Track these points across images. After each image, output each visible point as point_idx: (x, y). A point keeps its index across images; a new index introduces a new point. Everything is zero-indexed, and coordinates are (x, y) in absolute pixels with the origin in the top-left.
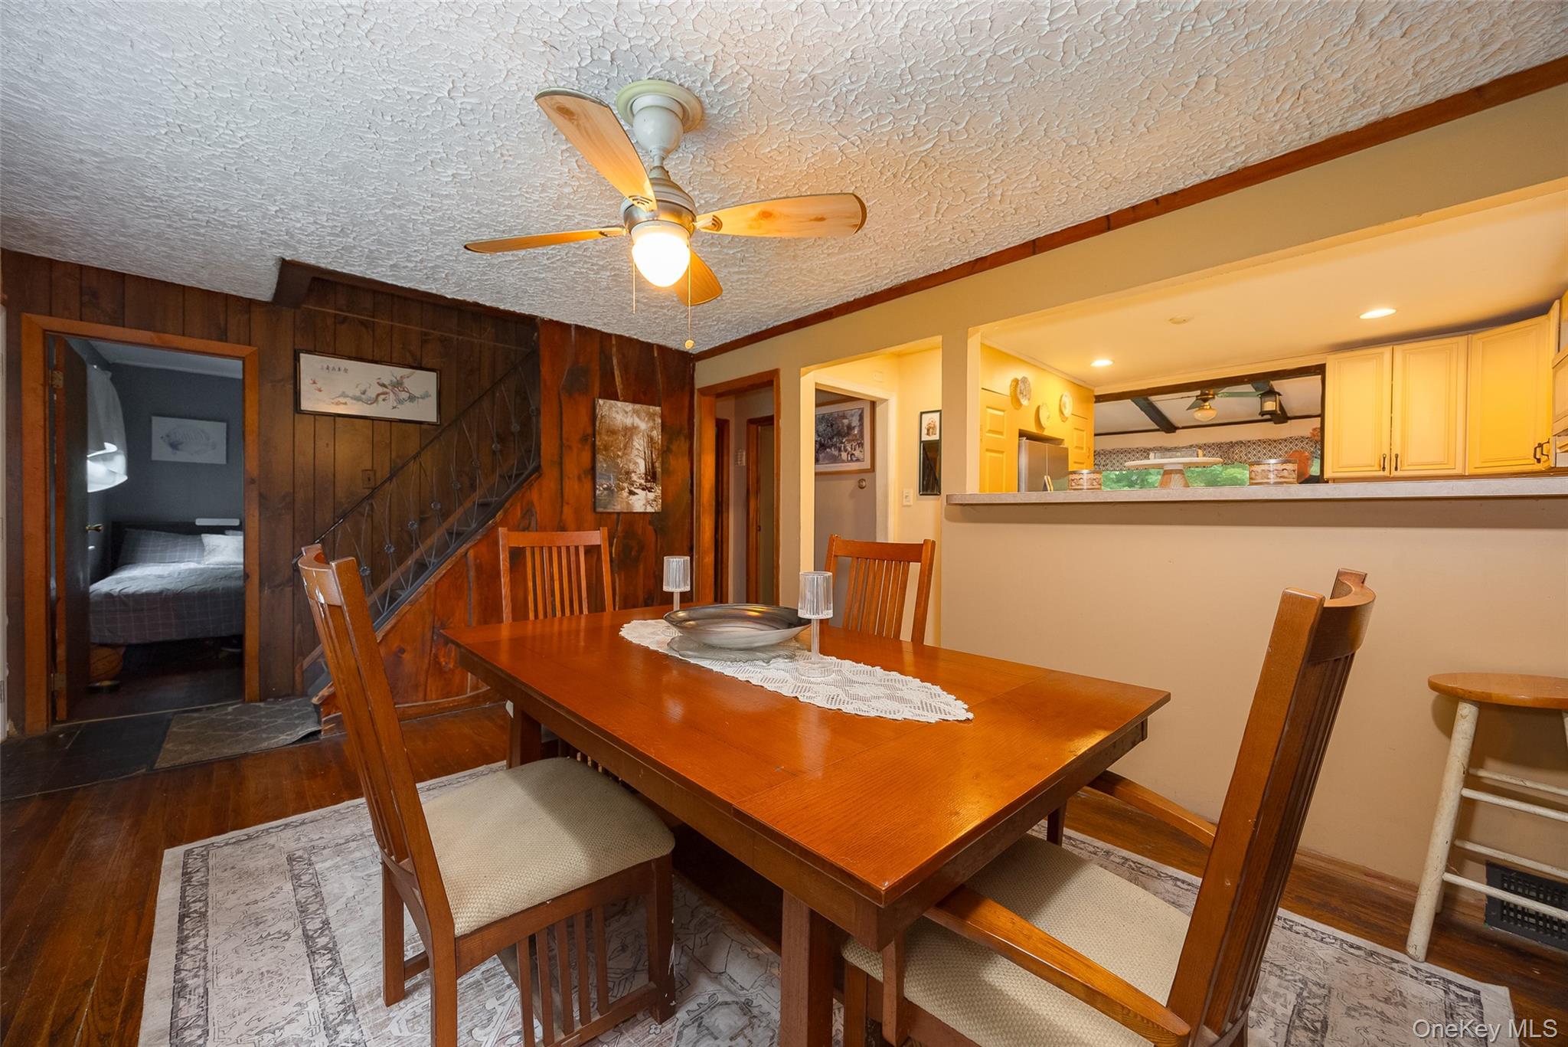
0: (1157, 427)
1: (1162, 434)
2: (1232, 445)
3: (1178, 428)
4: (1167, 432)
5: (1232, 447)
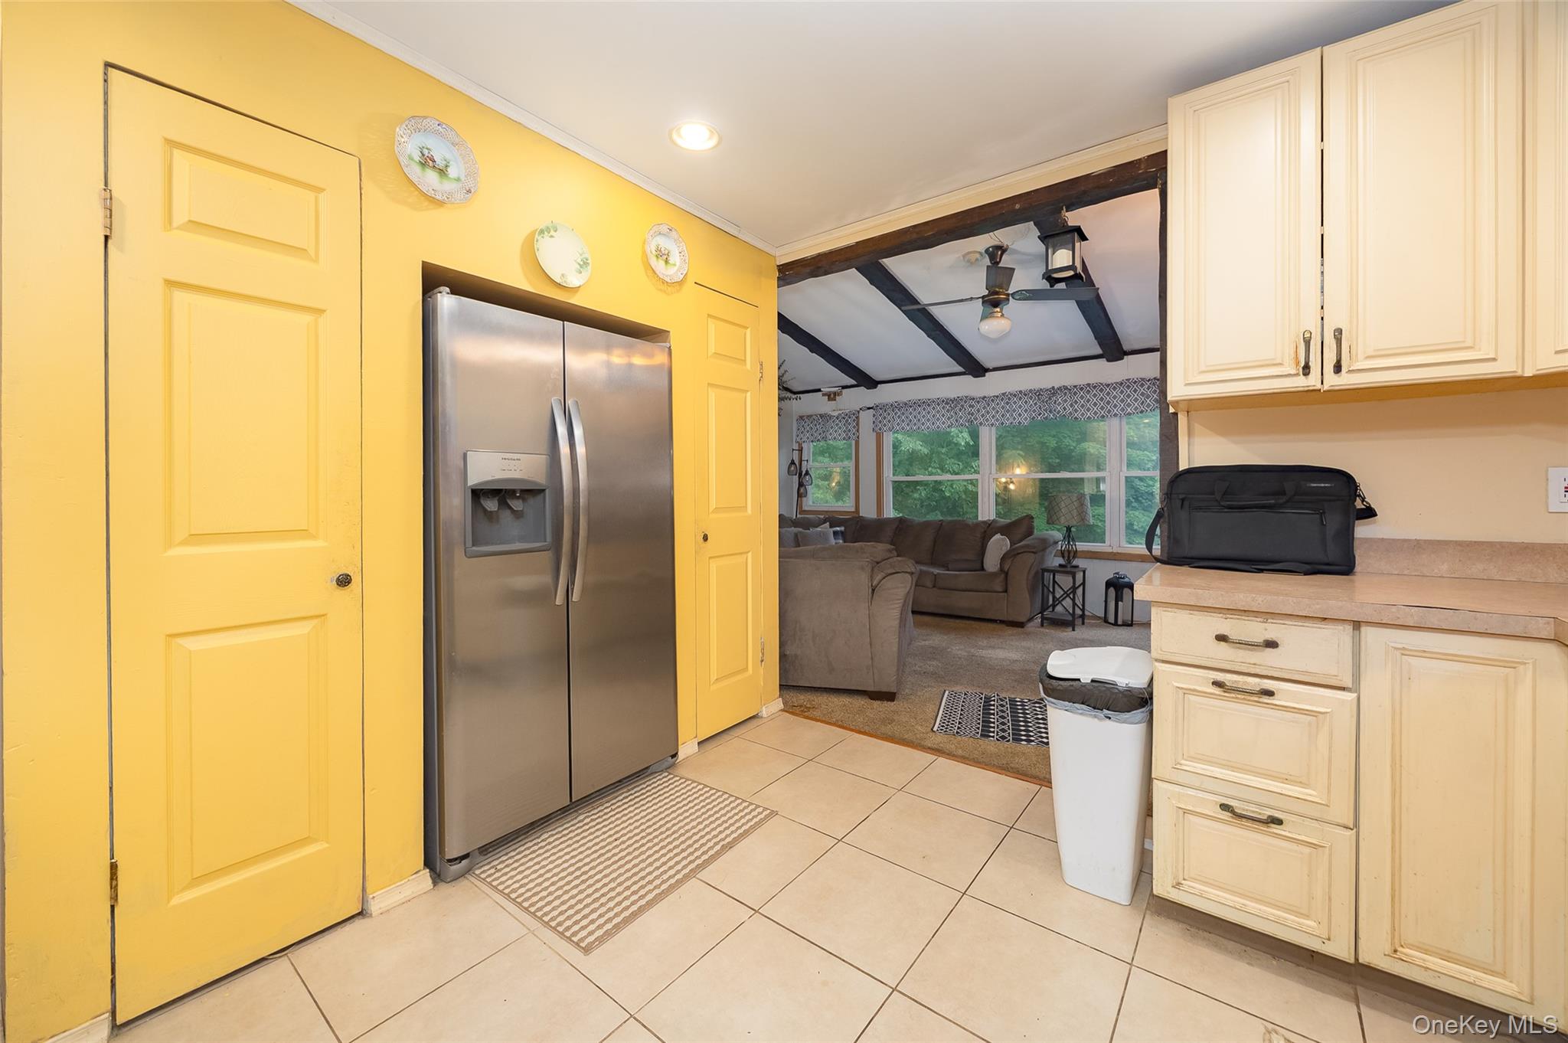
0: (960, 369)
1: (969, 377)
2: (1053, 392)
3: (987, 370)
4: (976, 376)
5: (1054, 394)
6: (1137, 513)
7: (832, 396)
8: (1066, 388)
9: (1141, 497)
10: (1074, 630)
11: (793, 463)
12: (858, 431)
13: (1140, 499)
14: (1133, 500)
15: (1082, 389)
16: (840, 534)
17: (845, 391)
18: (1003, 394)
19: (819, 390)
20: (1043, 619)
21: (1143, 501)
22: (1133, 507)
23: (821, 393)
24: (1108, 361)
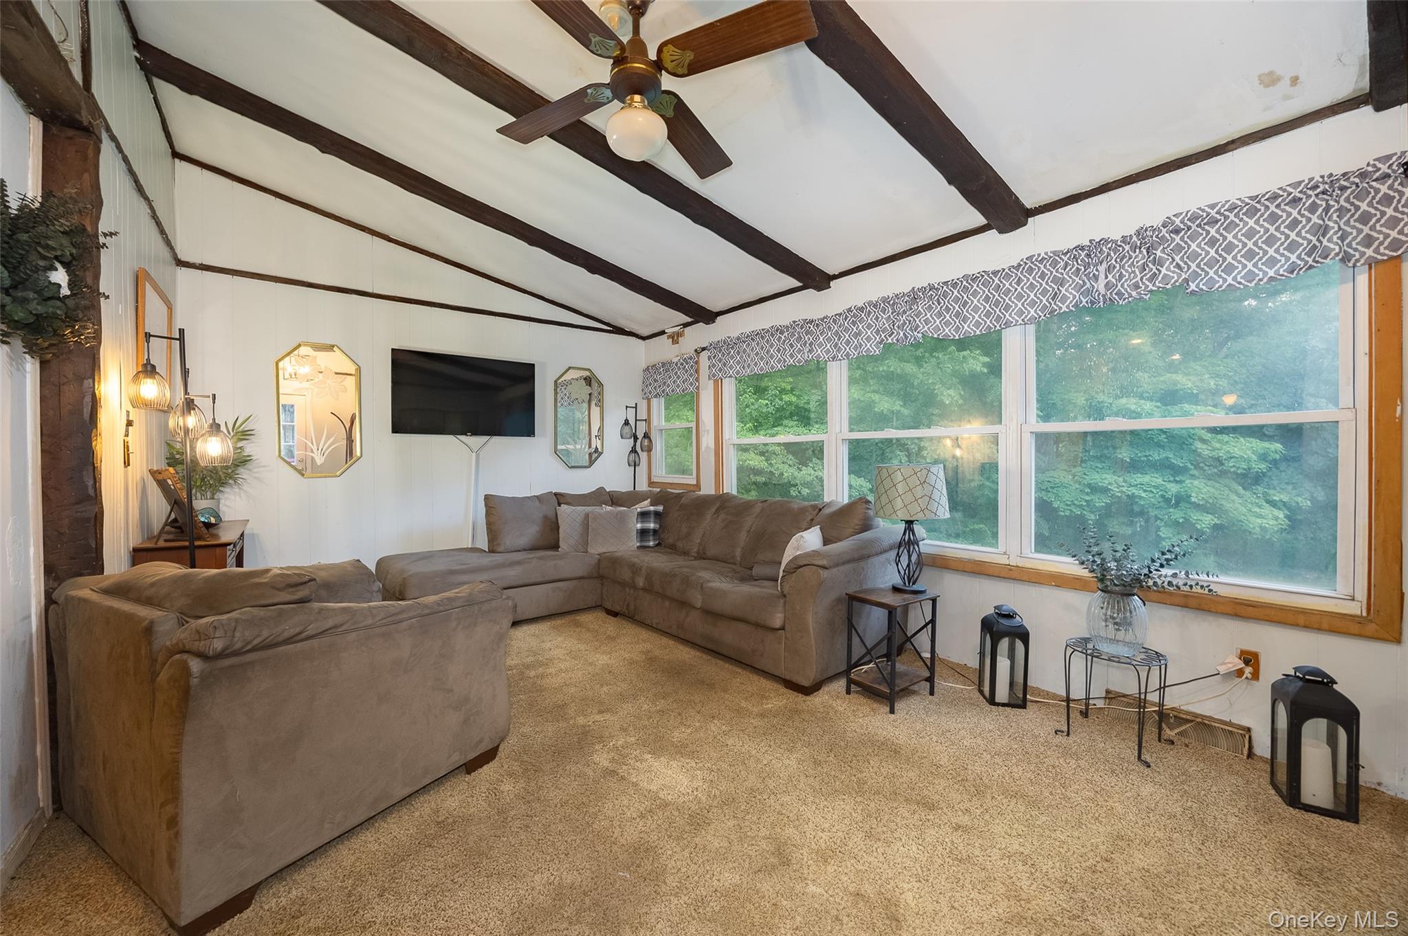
3: (832, 277)
4: (818, 288)
5: (914, 300)
6: (1196, 483)
7: (675, 338)
8: (932, 287)
9: (1203, 462)
10: (892, 711)
11: (627, 423)
12: (697, 379)
13: (1201, 465)
14: (1192, 467)
15: (955, 285)
16: (652, 516)
17: (687, 330)
18: (849, 310)
19: (663, 333)
20: (850, 682)
21: (1206, 468)
22: (1192, 475)
23: (666, 335)
24: (1001, 232)
